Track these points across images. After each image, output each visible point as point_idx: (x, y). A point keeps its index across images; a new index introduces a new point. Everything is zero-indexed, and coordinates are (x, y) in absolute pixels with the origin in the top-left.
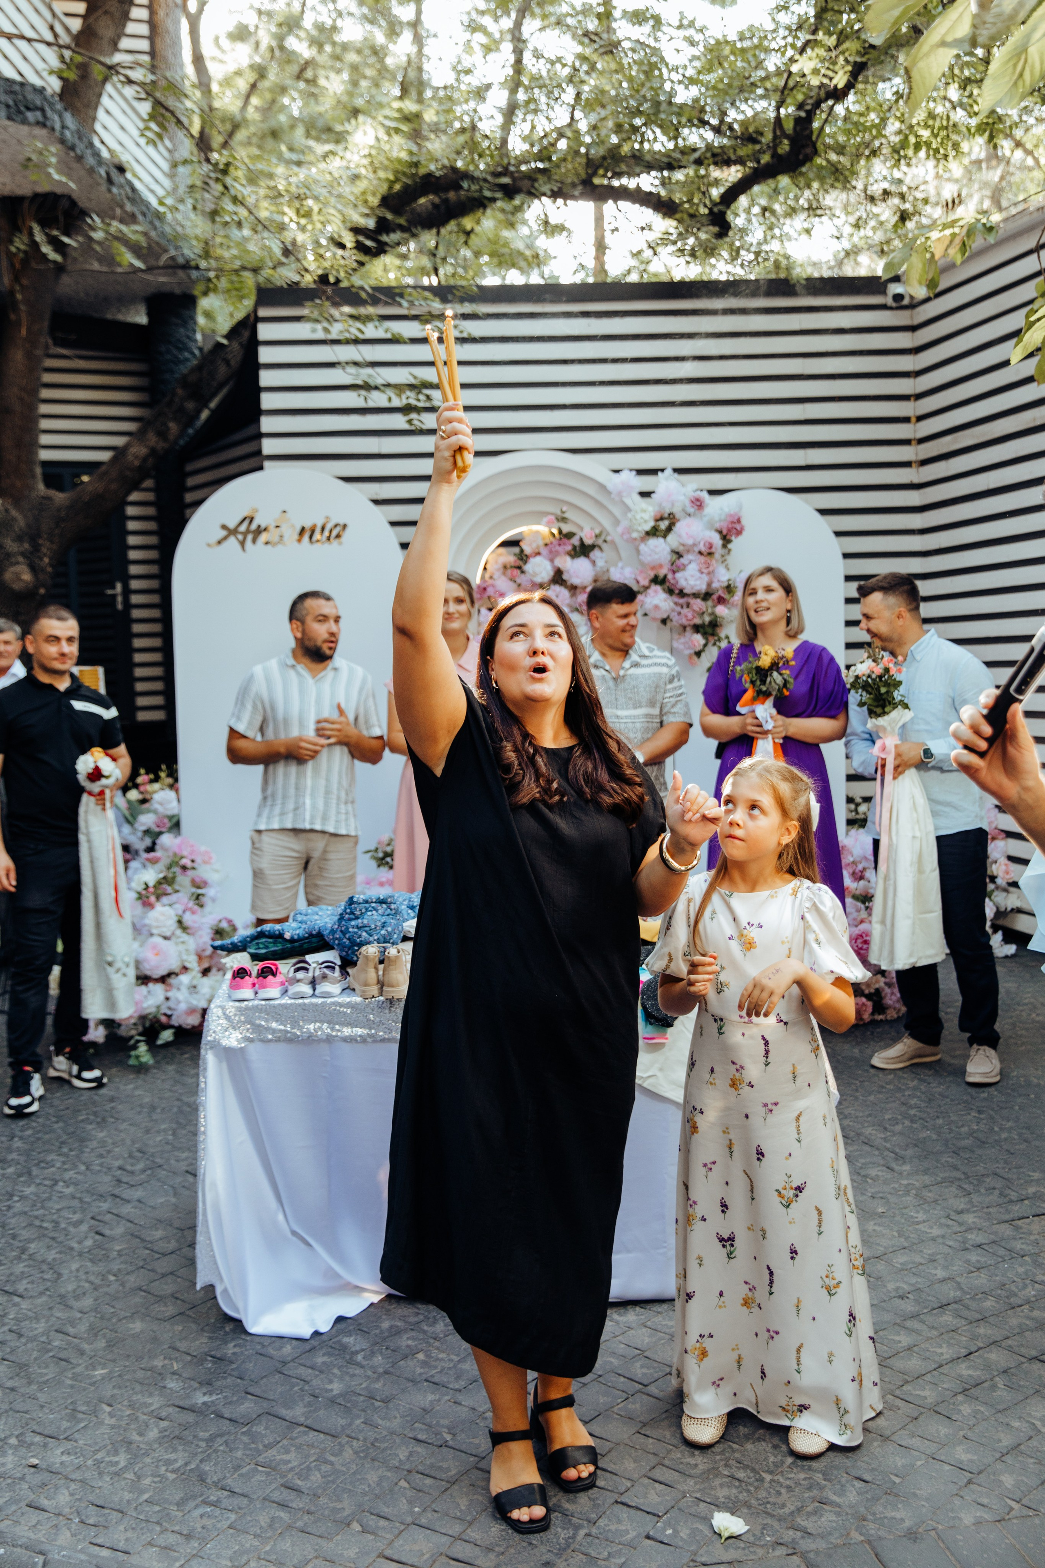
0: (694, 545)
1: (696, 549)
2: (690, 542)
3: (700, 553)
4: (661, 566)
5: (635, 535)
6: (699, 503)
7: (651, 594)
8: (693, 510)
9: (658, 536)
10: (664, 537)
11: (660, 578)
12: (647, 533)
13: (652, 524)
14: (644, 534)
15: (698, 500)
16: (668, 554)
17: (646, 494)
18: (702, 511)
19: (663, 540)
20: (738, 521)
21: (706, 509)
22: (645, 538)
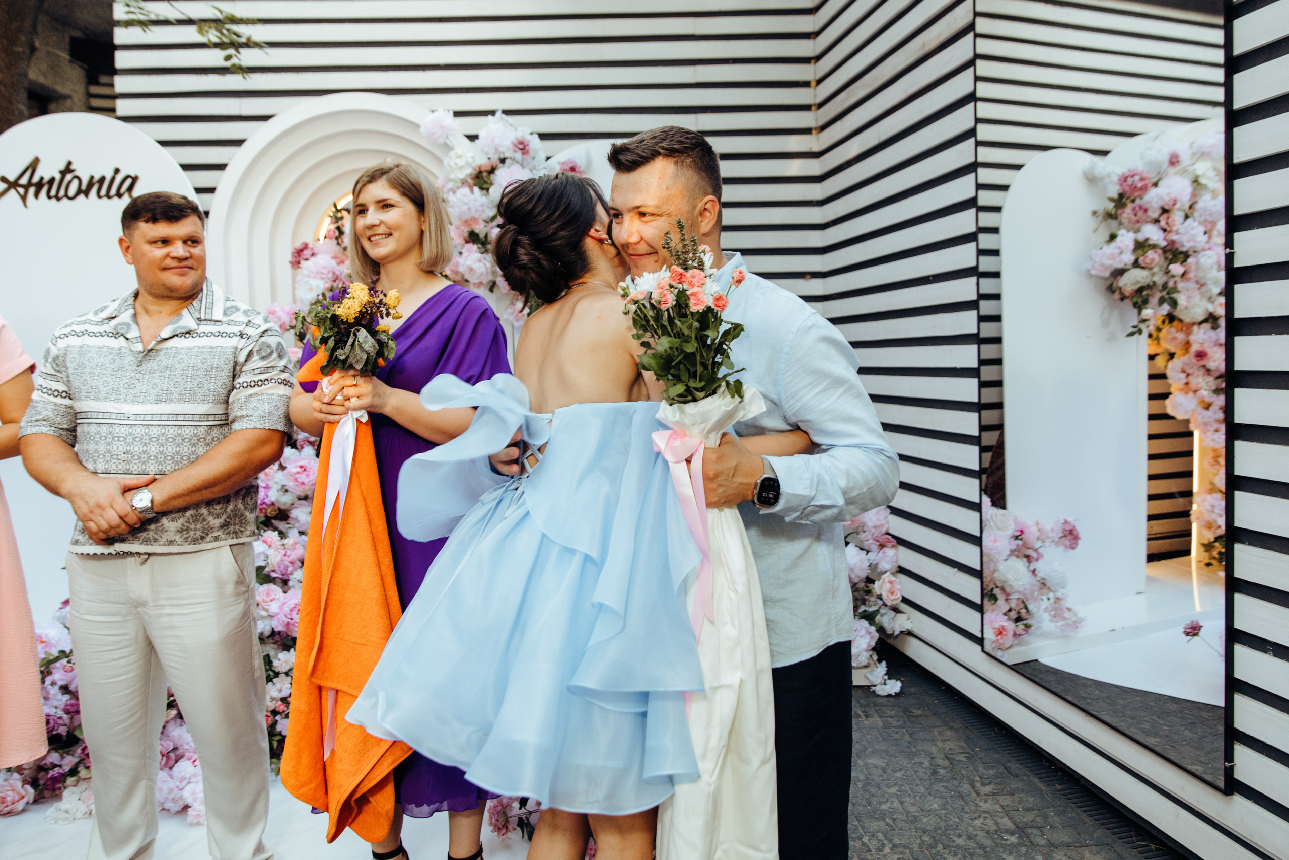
4: (475, 220)
5: (450, 185)
6: (522, 147)
7: (465, 254)
8: (518, 155)
9: (482, 188)
10: (488, 190)
11: (482, 236)
12: (464, 182)
13: (469, 171)
14: (460, 185)
15: (521, 143)
16: (482, 205)
17: (473, 138)
18: (527, 157)
19: (485, 192)
20: (573, 169)
21: (532, 153)
22: (458, 188)
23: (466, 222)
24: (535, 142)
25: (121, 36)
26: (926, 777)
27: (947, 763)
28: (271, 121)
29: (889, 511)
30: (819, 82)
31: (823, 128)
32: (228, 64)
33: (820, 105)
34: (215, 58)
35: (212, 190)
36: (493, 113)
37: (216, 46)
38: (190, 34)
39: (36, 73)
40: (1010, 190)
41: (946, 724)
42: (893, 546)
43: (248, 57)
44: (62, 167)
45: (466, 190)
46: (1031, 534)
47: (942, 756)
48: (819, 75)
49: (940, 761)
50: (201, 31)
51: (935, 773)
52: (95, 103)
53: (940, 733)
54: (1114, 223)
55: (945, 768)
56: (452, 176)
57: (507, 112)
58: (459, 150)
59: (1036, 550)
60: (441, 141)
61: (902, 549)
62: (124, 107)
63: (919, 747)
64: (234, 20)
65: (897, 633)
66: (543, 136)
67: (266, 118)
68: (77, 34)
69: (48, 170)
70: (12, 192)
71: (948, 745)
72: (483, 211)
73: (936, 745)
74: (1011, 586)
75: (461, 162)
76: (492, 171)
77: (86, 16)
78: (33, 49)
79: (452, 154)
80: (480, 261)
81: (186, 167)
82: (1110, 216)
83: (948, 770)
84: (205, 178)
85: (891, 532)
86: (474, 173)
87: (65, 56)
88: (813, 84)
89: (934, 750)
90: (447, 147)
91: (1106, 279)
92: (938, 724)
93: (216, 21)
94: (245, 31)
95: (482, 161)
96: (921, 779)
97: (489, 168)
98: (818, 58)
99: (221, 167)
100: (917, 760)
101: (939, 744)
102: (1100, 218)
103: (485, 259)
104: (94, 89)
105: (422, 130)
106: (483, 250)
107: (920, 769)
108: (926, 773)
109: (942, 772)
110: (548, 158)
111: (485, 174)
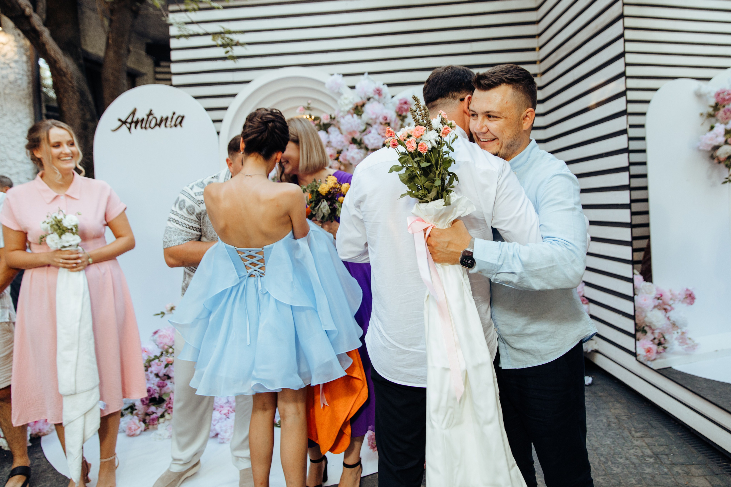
0: (376, 118)
1: (378, 121)
2: (374, 117)
3: (381, 124)
4: (354, 132)
5: (341, 114)
6: (379, 92)
7: (350, 150)
8: (377, 97)
9: (358, 115)
10: (361, 115)
11: (358, 140)
12: (349, 112)
13: (351, 106)
14: (346, 113)
15: (378, 90)
16: (358, 124)
17: (353, 88)
18: (382, 98)
19: (359, 117)
20: (406, 103)
21: (384, 95)
22: (346, 115)
23: (350, 133)
24: (385, 89)
25: (174, 43)
26: (604, 428)
27: (616, 421)
28: (250, 84)
29: (584, 284)
30: (541, 48)
31: (543, 73)
32: (227, 55)
33: (542, 61)
34: (220, 52)
35: (221, 121)
36: (362, 74)
37: (221, 46)
38: (208, 40)
39: (131, 63)
40: (651, 103)
41: (617, 400)
42: (586, 303)
43: (237, 51)
44: (148, 112)
45: (349, 116)
46: (667, 296)
47: (614, 417)
48: (541, 44)
49: (613, 419)
50: (214, 39)
51: (609, 425)
52: (159, 76)
53: (613, 405)
54: (713, 120)
55: (615, 423)
56: (342, 109)
57: (370, 73)
58: (345, 95)
59: (670, 306)
60: (336, 91)
61: (592, 305)
62: (176, 80)
63: (601, 412)
64: (230, 32)
65: (589, 351)
66: (390, 85)
67: (248, 82)
68: (149, 41)
69: (140, 115)
70: (124, 126)
71: (617, 411)
72: (359, 127)
73: (610, 411)
74: (654, 325)
75: (347, 102)
76: (363, 105)
77: (154, 32)
78: (129, 51)
79: (342, 97)
80: (358, 153)
81: (208, 109)
82: (711, 116)
83: (617, 424)
84: (217, 115)
85: (586, 295)
86: (354, 107)
87: (143, 53)
88: (537, 49)
89: (609, 414)
90: (340, 94)
91: (709, 152)
92: (612, 400)
93: (221, 33)
94: (236, 38)
95: (358, 100)
96: (601, 429)
97: (361, 104)
98: (540, 35)
99: (225, 109)
100: (599, 419)
101: (613, 411)
102: (705, 117)
103: (360, 152)
104: (158, 69)
105: (326, 85)
106: (359, 147)
107: (601, 424)
108: (604, 426)
109: (613, 425)
110: (393, 97)
111: (359, 107)
